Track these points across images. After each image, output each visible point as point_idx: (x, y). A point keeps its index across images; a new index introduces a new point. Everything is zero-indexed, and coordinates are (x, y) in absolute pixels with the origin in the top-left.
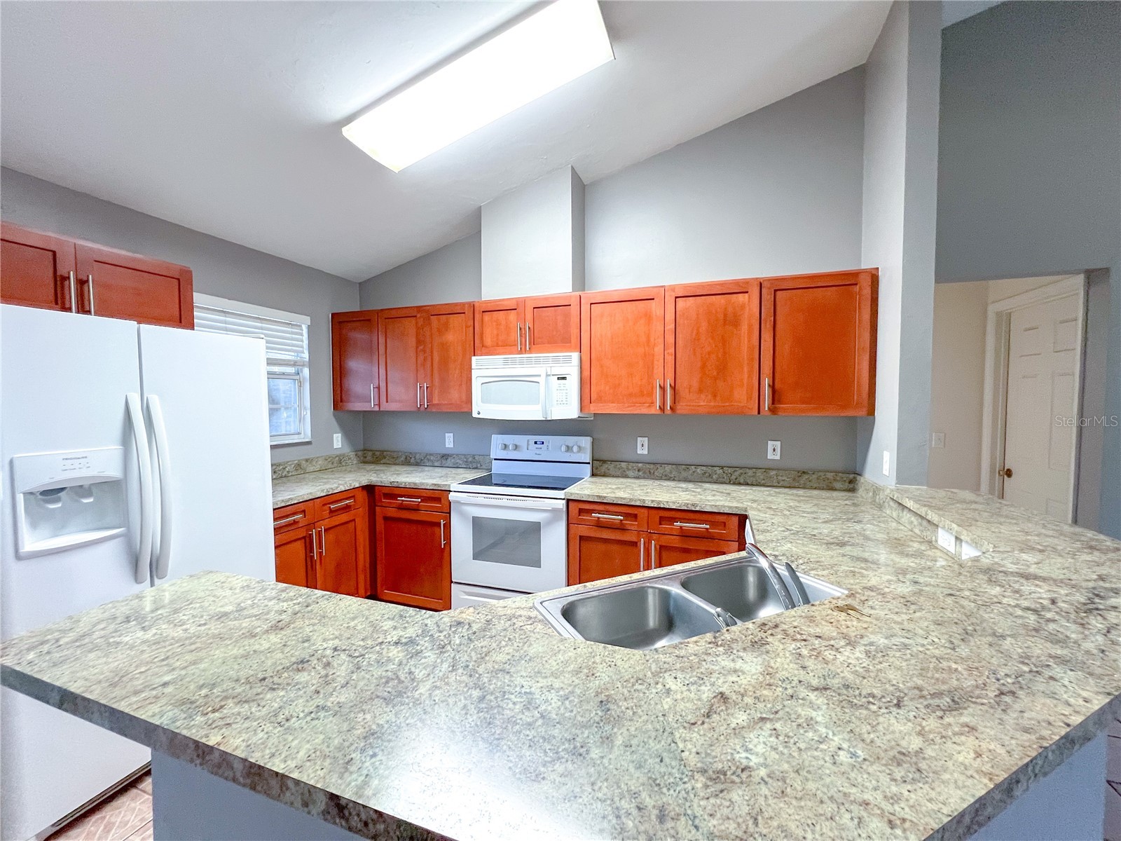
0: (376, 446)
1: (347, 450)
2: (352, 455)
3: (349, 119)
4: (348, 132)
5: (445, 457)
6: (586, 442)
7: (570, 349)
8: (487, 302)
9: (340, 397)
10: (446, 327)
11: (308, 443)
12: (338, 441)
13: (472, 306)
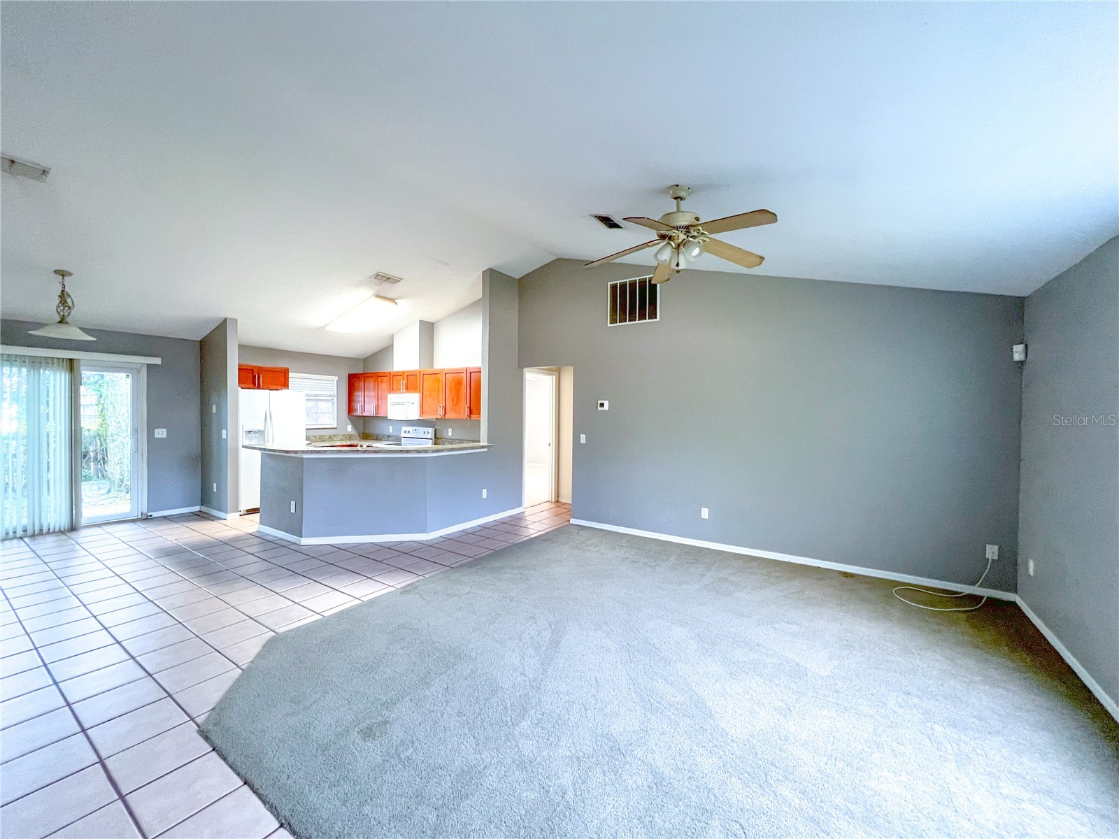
0: (367, 432)
1: (354, 432)
2: (357, 435)
3: (326, 326)
4: (327, 328)
5: (389, 436)
6: (431, 430)
7: (417, 392)
8: (394, 372)
9: (351, 409)
10: (382, 381)
11: (336, 428)
12: (350, 428)
13: (390, 373)
